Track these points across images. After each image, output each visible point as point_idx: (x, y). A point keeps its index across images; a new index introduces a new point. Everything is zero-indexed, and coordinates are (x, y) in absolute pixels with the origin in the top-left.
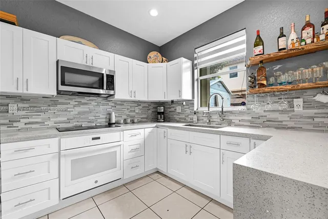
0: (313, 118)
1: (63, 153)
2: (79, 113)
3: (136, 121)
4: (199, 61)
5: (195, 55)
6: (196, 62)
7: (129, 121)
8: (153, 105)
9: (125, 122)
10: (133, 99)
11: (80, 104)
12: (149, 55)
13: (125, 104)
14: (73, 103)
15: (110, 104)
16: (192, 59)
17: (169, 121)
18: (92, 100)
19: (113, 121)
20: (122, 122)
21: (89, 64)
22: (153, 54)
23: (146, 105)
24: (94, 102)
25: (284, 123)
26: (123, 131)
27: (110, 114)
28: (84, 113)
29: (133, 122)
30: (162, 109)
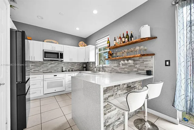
0: (124, 69)
1: (44, 79)
2: (51, 67)
3: (74, 70)
4: (98, 45)
5: (96, 43)
6: (96, 46)
7: (70, 70)
8: (82, 64)
9: (69, 71)
10: (71, 61)
11: (51, 64)
12: (79, 43)
13: (69, 63)
14: (49, 63)
15: (63, 63)
16: (95, 45)
17: (88, 71)
18: (56, 62)
19: (64, 70)
20: (67, 70)
21: (54, 50)
22: (81, 43)
23: (79, 64)
24: (56, 63)
25: (118, 71)
26: (65, 73)
27: (63, 68)
28: (53, 67)
29: (72, 71)
30: (85, 66)
